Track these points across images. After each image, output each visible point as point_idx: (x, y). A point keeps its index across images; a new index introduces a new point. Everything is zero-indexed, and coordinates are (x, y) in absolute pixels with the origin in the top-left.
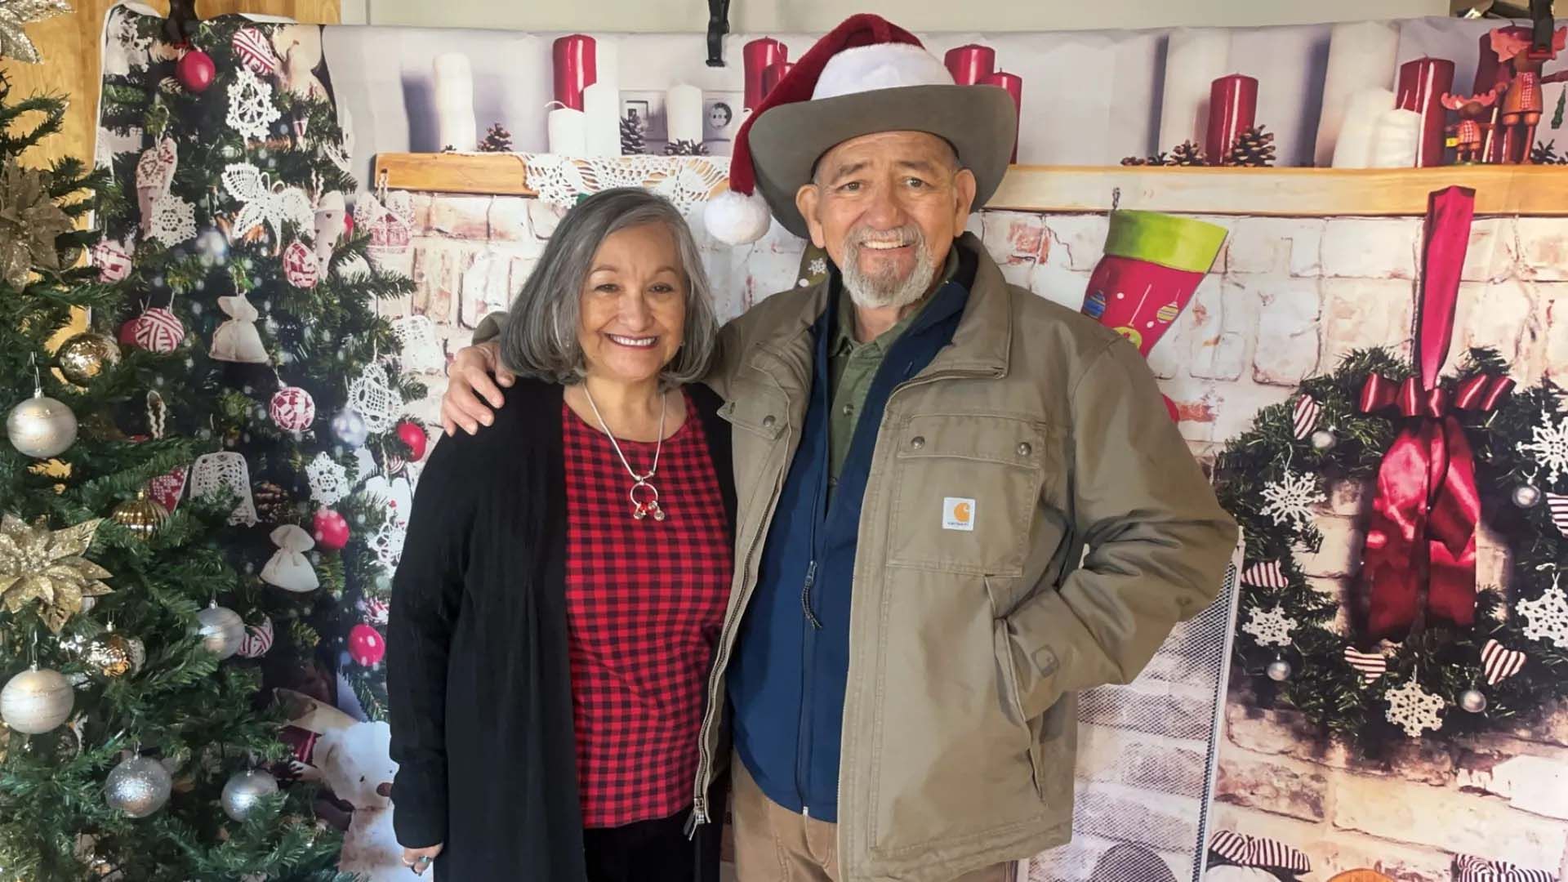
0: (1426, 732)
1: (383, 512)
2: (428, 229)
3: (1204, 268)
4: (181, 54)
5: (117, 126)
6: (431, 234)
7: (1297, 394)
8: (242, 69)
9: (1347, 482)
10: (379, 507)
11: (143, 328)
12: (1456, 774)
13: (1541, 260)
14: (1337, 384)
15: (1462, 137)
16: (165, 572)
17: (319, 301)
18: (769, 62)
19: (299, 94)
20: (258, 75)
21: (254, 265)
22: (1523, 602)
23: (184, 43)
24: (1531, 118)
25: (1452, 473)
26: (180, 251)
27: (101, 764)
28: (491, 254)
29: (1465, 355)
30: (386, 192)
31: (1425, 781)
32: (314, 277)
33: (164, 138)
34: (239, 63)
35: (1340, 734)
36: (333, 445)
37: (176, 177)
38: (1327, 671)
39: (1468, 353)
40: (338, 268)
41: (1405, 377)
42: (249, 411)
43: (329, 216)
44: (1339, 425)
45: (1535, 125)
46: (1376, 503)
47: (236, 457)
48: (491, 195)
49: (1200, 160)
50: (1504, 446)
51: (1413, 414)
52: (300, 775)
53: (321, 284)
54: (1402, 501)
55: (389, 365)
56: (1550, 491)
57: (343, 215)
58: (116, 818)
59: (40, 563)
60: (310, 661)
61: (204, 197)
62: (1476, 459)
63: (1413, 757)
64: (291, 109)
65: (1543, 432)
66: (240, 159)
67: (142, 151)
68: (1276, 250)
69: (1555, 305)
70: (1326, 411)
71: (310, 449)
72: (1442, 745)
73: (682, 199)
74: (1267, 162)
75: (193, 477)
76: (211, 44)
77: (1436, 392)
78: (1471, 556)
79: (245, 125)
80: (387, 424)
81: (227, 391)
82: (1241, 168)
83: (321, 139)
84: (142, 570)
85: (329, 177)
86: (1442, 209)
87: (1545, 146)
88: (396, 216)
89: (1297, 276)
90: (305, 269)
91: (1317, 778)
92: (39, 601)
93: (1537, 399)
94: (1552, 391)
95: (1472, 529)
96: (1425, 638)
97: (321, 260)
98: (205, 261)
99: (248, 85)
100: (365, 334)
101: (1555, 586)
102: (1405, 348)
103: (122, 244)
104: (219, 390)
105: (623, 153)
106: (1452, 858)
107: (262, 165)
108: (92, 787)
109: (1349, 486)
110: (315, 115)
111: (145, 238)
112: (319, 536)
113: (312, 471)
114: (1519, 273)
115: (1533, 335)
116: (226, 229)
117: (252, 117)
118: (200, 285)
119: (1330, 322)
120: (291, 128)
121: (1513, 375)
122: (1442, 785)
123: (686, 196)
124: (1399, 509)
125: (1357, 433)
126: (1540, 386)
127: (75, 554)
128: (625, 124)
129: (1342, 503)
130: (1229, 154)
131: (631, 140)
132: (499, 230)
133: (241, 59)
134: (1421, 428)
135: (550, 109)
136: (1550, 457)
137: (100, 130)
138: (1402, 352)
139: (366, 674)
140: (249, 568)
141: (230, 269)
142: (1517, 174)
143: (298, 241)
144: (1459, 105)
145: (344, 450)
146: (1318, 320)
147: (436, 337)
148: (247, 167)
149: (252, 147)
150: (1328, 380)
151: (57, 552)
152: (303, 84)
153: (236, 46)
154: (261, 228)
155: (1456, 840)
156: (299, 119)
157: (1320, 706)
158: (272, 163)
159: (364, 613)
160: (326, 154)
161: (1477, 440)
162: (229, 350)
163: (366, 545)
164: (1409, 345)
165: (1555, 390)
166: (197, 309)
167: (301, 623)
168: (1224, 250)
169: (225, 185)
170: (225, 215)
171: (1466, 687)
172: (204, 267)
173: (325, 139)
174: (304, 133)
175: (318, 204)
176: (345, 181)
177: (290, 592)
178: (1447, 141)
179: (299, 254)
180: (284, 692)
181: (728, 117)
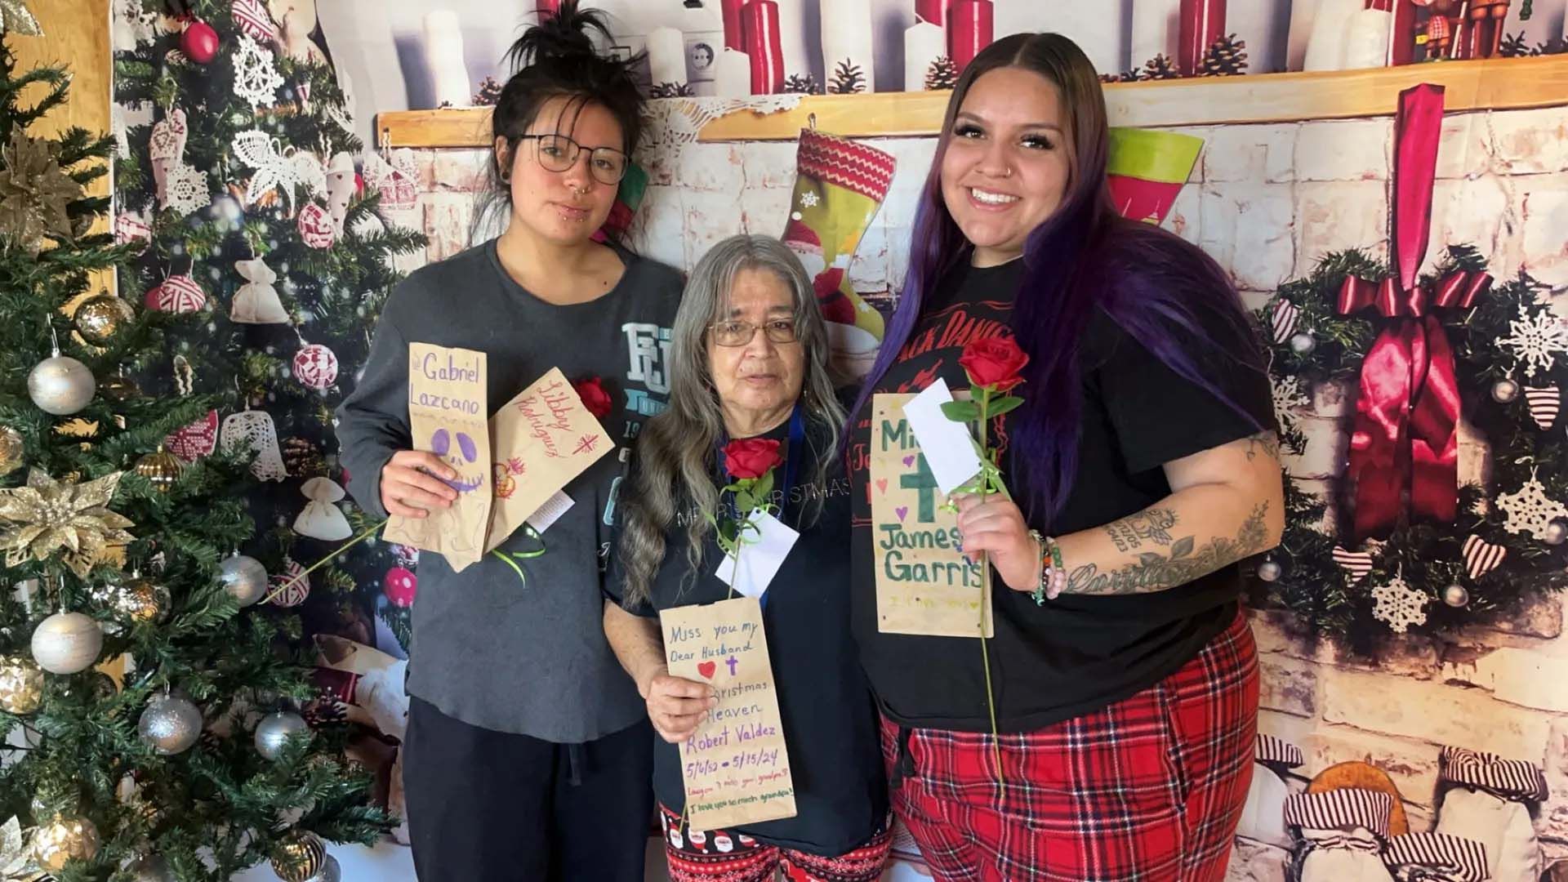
0: (1412, 627)
2: (433, 184)
3: (1181, 179)
4: (184, 26)
5: (128, 100)
6: (436, 189)
7: (1274, 299)
8: (243, 37)
9: (1329, 384)
11: (166, 295)
12: (1441, 668)
13: (1517, 153)
14: (1313, 287)
15: (1431, 33)
16: (186, 521)
17: (336, 260)
18: (745, 0)
19: (299, 59)
20: (258, 43)
21: (269, 230)
22: (1503, 497)
23: (186, 15)
24: (1499, 10)
25: (1434, 372)
26: (195, 219)
27: (134, 703)
29: (1443, 254)
30: (390, 151)
31: (1411, 675)
32: (329, 238)
33: (174, 110)
34: (239, 31)
35: (1328, 632)
37: (187, 146)
38: (1315, 572)
39: (1447, 251)
40: (353, 227)
41: (1383, 277)
42: (272, 370)
43: (339, 177)
44: (1318, 327)
45: (1503, 18)
46: (1360, 404)
47: (263, 415)
49: (1173, 73)
50: (1483, 342)
51: (1393, 314)
52: (345, 715)
54: (1385, 401)
56: (1528, 385)
57: (353, 175)
58: (148, 753)
59: (65, 514)
60: (347, 605)
61: (215, 165)
62: (1456, 356)
63: (1400, 652)
64: (294, 74)
65: (1520, 326)
66: (251, 127)
67: (154, 124)
68: (1251, 158)
69: (1530, 197)
70: (1304, 314)
72: (1428, 639)
73: (672, 141)
74: (1239, 70)
75: (222, 438)
76: (211, 15)
77: (1416, 291)
78: (1452, 454)
79: (252, 92)
81: (250, 352)
82: (1213, 77)
83: (324, 102)
84: (164, 519)
85: (336, 139)
86: (1413, 106)
87: (1515, 39)
88: (402, 173)
89: (1272, 182)
90: (320, 229)
91: (1307, 674)
92: (65, 549)
93: (1515, 293)
94: (1528, 284)
95: (1452, 426)
96: (1408, 535)
98: (220, 227)
99: (251, 53)
100: (384, 289)
101: (1534, 479)
102: (1381, 249)
103: (141, 215)
104: (242, 352)
106: (1439, 750)
107: (272, 131)
108: (125, 725)
109: (1330, 388)
110: (316, 78)
111: (162, 208)
114: (1495, 168)
115: (1510, 230)
116: (240, 196)
117: (258, 84)
118: (217, 251)
119: (1305, 226)
120: (295, 93)
121: (1490, 271)
122: (1428, 679)
123: (676, 138)
124: (1383, 409)
125: (1337, 335)
126: (1518, 280)
127: (99, 505)
129: (1325, 405)
130: (1201, 65)
133: (241, 28)
134: (1401, 328)
136: (1528, 351)
137: (115, 106)
138: (1379, 253)
140: (282, 521)
141: (245, 234)
142: (1487, 69)
143: (311, 203)
146: (1292, 224)
148: (257, 133)
149: (261, 114)
150: (1304, 284)
151: (82, 503)
152: (301, 50)
153: (236, 15)
154: (274, 193)
155: (1443, 732)
156: (302, 83)
157: (1309, 604)
158: (281, 128)
159: (399, 556)
160: (331, 117)
161: (1457, 338)
162: (248, 312)
164: (1385, 245)
165: (1532, 284)
166: (216, 274)
167: (337, 571)
168: (1200, 158)
169: (236, 153)
170: (238, 182)
171: (1449, 582)
172: (219, 233)
173: (329, 102)
174: (308, 97)
175: (329, 166)
176: (351, 142)
177: (325, 542)
178: (1418, 38)
179: (314, 216)
180: (324, 637)
181: (710, 57)
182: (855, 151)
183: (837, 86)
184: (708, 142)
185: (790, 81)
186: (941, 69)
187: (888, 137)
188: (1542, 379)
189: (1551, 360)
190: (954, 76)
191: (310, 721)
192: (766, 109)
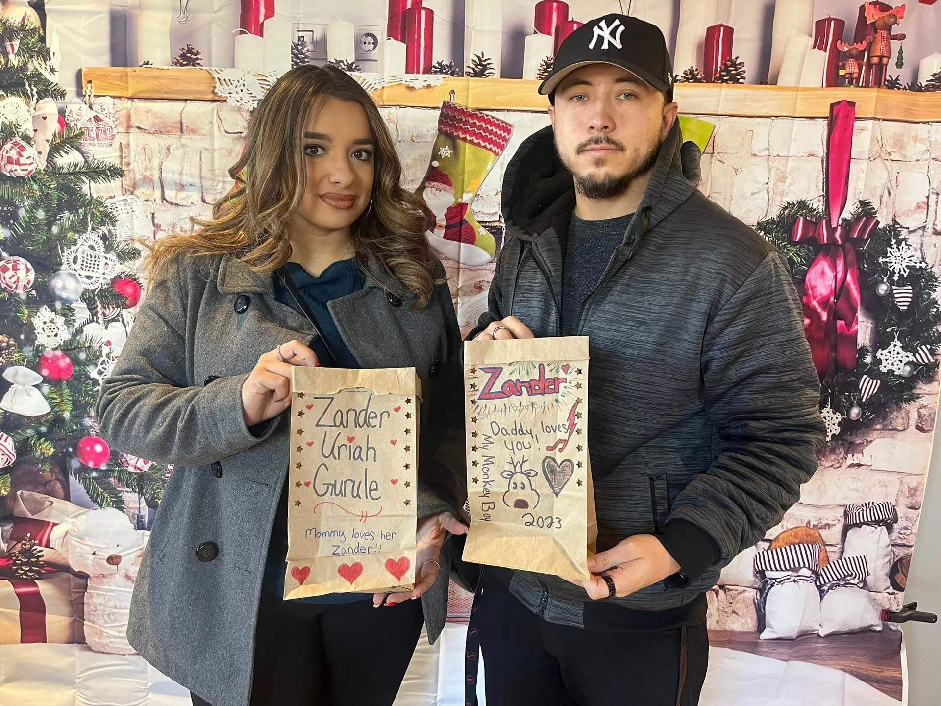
0: (834, 437)
1: (101, 352)
2: (129, 127)
6: (132, 130)
10: (96, 346)
12: (846, 459)
13: (894, 147)
14: (778, 223)
15: (848, 69)
17: (35, 187)
19: (12, 21)
22: (880, 351)
24: (885, 60)
25: (849, 277)
28: (183, 145)
29: (856, 205)
31: (832, 466)
32: (30, 168)
36: (54, 301)
39: (858, 204)
40: (55, 160)
41: (821, 218)
43: (44, 118)
45: (886, 65)
46: (805, 299)
48: (186, 100)
49: (700, 79)
50: (873, 260)
51: (826, 242)
52: (42, 556)
53: (39, 173)
54: (819, 297)
55: (104, 235)
56: (895, 285)
57: (57, 117)
60: (47, 467)
62: (859, 268)
63: (828, 453)
64: (5, 32)
65: (892, 251)
68: (743, 139)
69: (900, 175)
71: (34, 304)
72: (840, 443)
74: (741, 81)
77: (839, 227)
80: (101, 281)
82: (725, 84)
83: (31, 57)
85: (41, 87)
86: (838, 113)
87: (894, 79)
88: (101, 116)
90: (22, 161)
93: (890, 232)
94: (897, 226)
95: (856, 311)
96: (834, 380)
97: (40, 153)
100: (80, 211)
101: (896, 340)
102: (819, 201)
106: (844, 508)
110: (26, 37)
112: (45, 372)
113: (37, 322)
114: (883, 155)
115: (889, 193)
119: (774, 185)
120: (4, 48)
121: (879, 217)
122: (840, 467)
124: (818, 302)
125: (791, 254)
126: (892, 223)
128: (295, 47)
130: (718, 75)
131: (298, 58)
132: (191, 127)
134: (830, 251)
135: (235, 35)
136: (895, 266)
138: (818, 203)
139: (94, 474)
142: (879, 94)
143: (18, 139)
144: (846, 49)
145: (63, 304)
146: (767, 183)
147: (145, 212)
150: (773, 221)
152: (16, 15)
155: (846, 498)
156: (11, 41)
159: (91, 427)
160: (36, 69)
161: (860, 256)
163: (89, 376)
164: (821, 198)
165: (898, 226)
167: (39, 439)
168: (713, 138)
171: (852, 406)
173: (35, 57)
174: (16, 51)
175: (35, 109)
176: (55, 90)
177: (26, 417)
178: (840, 71)
179: (18, 149)
180: (26, 493)
181: (375, 43)
182: (482, 119)
183: (472, 72)
185: (437, 65)
186: (548, 66)
187: (508, 110)
188: (902, 281)
189: (907, 271)
191: (15, 561)
192: (418, 84)
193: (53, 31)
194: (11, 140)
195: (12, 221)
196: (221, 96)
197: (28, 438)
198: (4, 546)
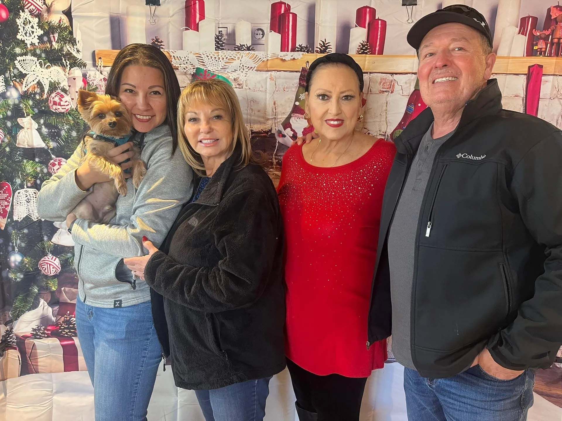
8: (23, 11)
15: (539, 46)
17: (70, 118)
18: (282, 12)
19: (53, 22)
20: (32, 14)
21: (33, 103)
30: (102, 68)
32: (67, 108)
34: (22, 8)
42: (39, 169)
43: (74, 79)
47: (33, 190)
53: (73, 110)
57: (82, 79)
61: (7, 72)
64: (49, 30)
66: (26, 54)
73: (243, 69)
75: (14, 201)
79: (28, 38)
81: (25, 161)
83: (65, 43)
85: (71, 61)
86: (533, 71)
90: (62, 103)
97: (73, 99)
98: (10, 102)
99: (26, 19)
104: (22, 161)
105: (216, 50)
107: (39, 57)
110: (62, 32)
114: (559, 96)
116: (18, 87)
117: (30, 33)
118: (9, 113)
120: (49, 38)
123: (245, 68)
128: (217, 37)
131: (219, 44)
133: (24, 7)
135: (183, 31)
140: (45, 238)
141: (21, 105)
142: (557, 60)
143: (59, 91)
144: (538, 34)
148: (29, 57)
149: (32, 48)
152: (55, 19)
154: (36, 86)
156: (53, 34)
158: (43, 55)
160: (69, 51)
162: (24, 142)
166: (9, 124)
169: (17, 67)
170: (18, 80)
172: (10, 105)
173: (68, 43)
174: (56, 40)
175: (68, 74)
176: (80, 63)
177: (67, 247)
178: (534, 47)
179: (59, 97)
180: (67, 289)
181: (263, 34)
183: (319, 50)
184: (261, 71)
185: (299, 47)
186: (363, 46)
190: (369, 49)
191: (60, 327)
192: (288, 58)
193: (77, 28)
194: (55, 91)
195: (57, 138)
196: (175, 66)
197: (68, 258)
198: (54, 319)
